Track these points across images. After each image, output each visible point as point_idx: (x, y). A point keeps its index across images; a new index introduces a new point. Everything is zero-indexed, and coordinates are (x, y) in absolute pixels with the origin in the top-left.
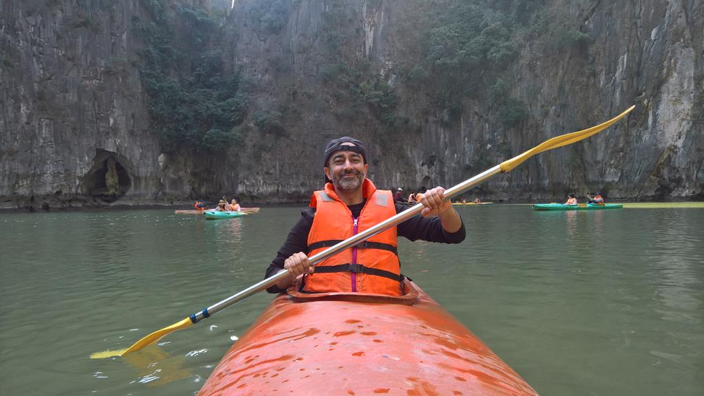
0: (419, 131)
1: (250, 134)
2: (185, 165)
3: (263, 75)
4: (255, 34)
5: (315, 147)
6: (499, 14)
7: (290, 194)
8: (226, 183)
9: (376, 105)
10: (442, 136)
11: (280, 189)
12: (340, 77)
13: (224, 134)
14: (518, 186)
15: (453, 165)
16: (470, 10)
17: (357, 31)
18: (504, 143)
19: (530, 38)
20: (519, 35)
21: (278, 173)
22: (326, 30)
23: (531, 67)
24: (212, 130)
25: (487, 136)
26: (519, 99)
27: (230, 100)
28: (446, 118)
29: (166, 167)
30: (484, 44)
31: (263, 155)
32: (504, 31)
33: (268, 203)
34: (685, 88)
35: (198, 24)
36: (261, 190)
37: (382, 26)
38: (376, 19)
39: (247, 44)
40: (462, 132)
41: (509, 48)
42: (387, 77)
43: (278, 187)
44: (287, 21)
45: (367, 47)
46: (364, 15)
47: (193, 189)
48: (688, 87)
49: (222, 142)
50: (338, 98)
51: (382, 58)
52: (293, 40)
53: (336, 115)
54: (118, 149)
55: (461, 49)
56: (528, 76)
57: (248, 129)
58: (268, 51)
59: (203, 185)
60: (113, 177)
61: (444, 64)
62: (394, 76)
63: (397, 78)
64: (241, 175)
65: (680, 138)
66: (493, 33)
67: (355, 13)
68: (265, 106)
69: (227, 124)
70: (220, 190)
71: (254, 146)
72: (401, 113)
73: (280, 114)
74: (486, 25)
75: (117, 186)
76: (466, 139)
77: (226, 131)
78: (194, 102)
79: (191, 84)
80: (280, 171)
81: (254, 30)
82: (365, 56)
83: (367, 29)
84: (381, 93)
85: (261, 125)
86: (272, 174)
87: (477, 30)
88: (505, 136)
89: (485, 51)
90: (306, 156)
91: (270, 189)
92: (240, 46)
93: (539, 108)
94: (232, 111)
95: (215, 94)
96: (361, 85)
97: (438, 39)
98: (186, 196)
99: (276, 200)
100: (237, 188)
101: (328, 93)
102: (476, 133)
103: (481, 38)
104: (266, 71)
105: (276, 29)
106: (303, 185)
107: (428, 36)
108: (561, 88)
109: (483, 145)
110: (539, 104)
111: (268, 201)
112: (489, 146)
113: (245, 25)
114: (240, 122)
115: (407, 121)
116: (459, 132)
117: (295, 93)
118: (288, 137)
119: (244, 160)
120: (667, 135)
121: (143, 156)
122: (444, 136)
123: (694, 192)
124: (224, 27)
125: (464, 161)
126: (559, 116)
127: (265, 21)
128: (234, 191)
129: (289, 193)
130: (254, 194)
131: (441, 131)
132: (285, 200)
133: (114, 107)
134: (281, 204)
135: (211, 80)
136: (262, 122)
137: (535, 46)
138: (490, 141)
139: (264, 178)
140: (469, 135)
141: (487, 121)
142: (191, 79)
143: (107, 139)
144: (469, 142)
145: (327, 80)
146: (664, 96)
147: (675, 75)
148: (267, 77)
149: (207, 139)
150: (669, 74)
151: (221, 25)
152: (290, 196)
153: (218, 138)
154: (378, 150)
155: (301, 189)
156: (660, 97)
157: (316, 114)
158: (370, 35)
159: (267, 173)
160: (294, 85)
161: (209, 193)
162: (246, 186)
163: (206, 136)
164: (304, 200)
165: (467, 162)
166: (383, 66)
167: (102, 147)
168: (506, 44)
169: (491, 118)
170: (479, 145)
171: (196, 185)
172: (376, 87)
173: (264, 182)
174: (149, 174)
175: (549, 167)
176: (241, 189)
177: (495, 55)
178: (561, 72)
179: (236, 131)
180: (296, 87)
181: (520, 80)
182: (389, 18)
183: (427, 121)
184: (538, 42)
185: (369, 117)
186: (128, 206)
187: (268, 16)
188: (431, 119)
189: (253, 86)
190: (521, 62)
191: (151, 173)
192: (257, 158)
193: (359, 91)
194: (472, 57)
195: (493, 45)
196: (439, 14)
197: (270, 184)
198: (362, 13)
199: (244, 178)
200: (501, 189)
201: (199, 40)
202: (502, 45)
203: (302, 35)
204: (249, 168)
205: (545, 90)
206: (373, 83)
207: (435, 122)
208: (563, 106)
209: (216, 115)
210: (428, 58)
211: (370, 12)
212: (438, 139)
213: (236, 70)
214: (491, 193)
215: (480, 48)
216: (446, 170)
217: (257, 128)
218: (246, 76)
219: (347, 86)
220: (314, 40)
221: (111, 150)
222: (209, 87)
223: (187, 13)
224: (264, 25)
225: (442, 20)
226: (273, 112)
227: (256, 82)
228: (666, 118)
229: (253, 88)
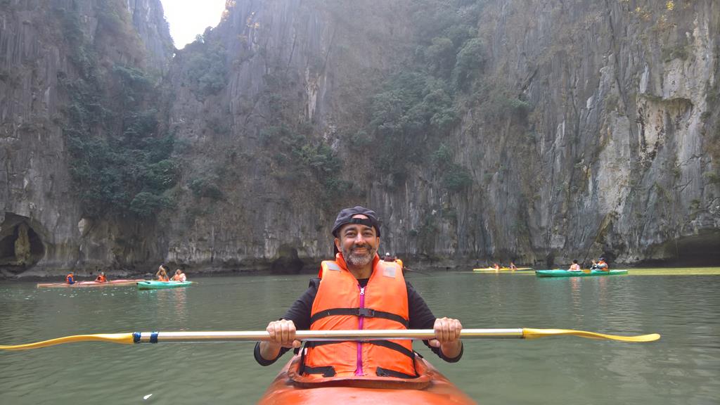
0: (363, 196)
1: (183, 197)
2: (109, 231)
3: (200, 136)
4: (193, 95)
5: (254, 212)
6: (440, 81)
7: (225, 263)
8: (155, 251)
9: (319, 169)
10: (387, 201)
11: (214, 257)
12: (281, 139)
13: (156, 197)
14: (465, 253)
15: (398, 231)
16: (413, 77)
17: (300, 94)
18: (449, 209)
19: (471, 105)
20: (460, 102)
21: (213, 239)
22: (268, 92)
23: (474, 133)
24: (142, 194)
25: (432, 202)
26: (462, 165)
27: (162, 162)
28: (391, 183)
29: (87, 233)
30: (427, 110)
31: (196, 220)
32: (446, 98)
33: (201, 273)
34: (622, 155)
35: (131, 83)
36: (194, 258)
37: (325, 90)
38: (319, 84)
39: (184, 104)
40: (407, 197)
41: (451, 115)
42: (330, 141)
43: (213, 254)
44: (226, 82)
45: (310, 110)
46: (307, 79)
47: (117, 258)
48: (625, 154)
49: (152, 206)
50: (280, 162)
51: (325, 122)
52: (233, 100)
53: (278, 179)
54: (31, 213)
55: (404, 114)
56: (471, 142)
57: (181, 192)
58: (206, 111)
59: (129, 252)
60: (23, 244)
61: (388, 129)
62: (337, 140)
63: (340, 142)
64: (172, 242)
65: (620, 204)
66: (434, 99)
67: (298, 77)
68: (201, 168)
69: (158, 187)
70: (148, 258)
71: (187, 210)
72: (345, 178)
73: (217, 177)
74: (429, 92)
75: (28, 255)
76: (411, 204)
77: (157, 195)
78: (123, 163)
79: (121, 144)
80: (216, 237)
81: (191, 91)
82: (307, 119)
83: (310, 93)
84: (324, 156)
85: (196, 188)
86: (206, 240)
87: (420, 96)
88: (450, 201)
89: (428, 118)
90: (244, 221)
91: (204, 257)
92: (177, 106)
93: (482, 174)
94: (165, 173)
95: (147, 155)
96: (304, 148)
97: (382, 104)
98: (109, 266)
99: (209, 269)
100: (166, 256)
101: (269, 156)
102: (420, 198)
103: (423, 104)
104: (204, 132)
105: (214, 90)
106: (240, 252)
107: (371, 101)
108: (503, 155)
109: (428, 211)
110: (483, 170)
111: (200, 270)
112: (434, 211)
113: (183, 85)
114: (173, 184)
115: (351, 186)
116: (404, 197)
117: (234, 155)
118: (225, 200)
119: (176, 225)
120: (608, 201)
121: (60, 221)
122: (389, 201)
123: (638, 259)
124: (160, 86)
125: (409, 227)
126: (502, 182)
127: (204, 82)
128: (163, 259)
129: (225, 260)
130: (186, 263)
131: (386, 196)
132: (220, 269)
133: (30, 167)
134: (215, 274)
135: (143, 140)
136: (197, 185)
137: (476, 113)
138: (435, 207)
139: (197, 245)
140: (414, 201)
141: (431, 186)
142: (121, 139)
143: (20, 201)
144: (414, 207)
145: (268, 142)
146: (603, 163)
147: (612, 142)
148: (204, 139)
149: (135, 203)
150: (605, 142)
151: (157, 84)
152: (226, 264)
153: (148, 201)
154: (322, 215)
155: (238, 256)
156: (599, 164)
157: (256, 177)
158: (313, 98)
159: (201, 239)
160: (233, 147)
161: (136, 263)
162: (177, 254)
163: (134, 200)
164: (241, 269)
165: (413, 228)
166: (327, 130)
167: (13, 211)
168: (449, 110)
169: (435, 183)
170: (424, 211)
171: (121, 253)
172: (320, 150)
173: (197, 249)
174: (66, 242)
175: (495, 233)
176: (171, 257)
177: (437, 120)
178: (502, 138)
179: (168, 194)
180: (235, 149)
181: (463, 146)
182: (332, 82)
183: (371, 186)
184: (479, 109)
185: (312, 181)
186: (39, 277)
187: (207, 76)
188: (375, 183)
189: (189, 147)
190: (464, 128)
191: (69, 241)
192: (190, 223)
193: (301, 154)
194: (415, 122)
195: (435, 111)
196: (382, 80)
197: (204, 252)
198: (305, 77)
199: (175, 245)
200: (447, 256)
201: (133, 99)
202: (444, 111)
203: (242, 96)
204: (181, 234)
205: (488, 155)
206: (316, 146)
207: (379, 187)
208: (506, 172)
209: (147, 177)
210: (371, 123)
211: (313, 76)
212: (383, 204)
213: (171, 131)
214: (438, 260)
215: (423, 114)
216: (391, 236)
217: (191, 191)
218: (182, 137)
219: (289, 149)
220: (255, 102)
221: (24, 215)
222: (141, 148)
223: (120, 71)
224: (202, 85)
225: (385, 86)
226: (210, 175)
227: (192, 144)
228: (605, 184)
229: (189, 150)
